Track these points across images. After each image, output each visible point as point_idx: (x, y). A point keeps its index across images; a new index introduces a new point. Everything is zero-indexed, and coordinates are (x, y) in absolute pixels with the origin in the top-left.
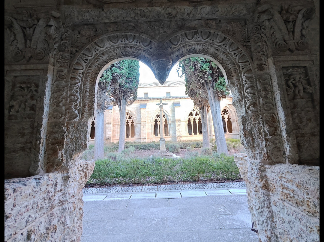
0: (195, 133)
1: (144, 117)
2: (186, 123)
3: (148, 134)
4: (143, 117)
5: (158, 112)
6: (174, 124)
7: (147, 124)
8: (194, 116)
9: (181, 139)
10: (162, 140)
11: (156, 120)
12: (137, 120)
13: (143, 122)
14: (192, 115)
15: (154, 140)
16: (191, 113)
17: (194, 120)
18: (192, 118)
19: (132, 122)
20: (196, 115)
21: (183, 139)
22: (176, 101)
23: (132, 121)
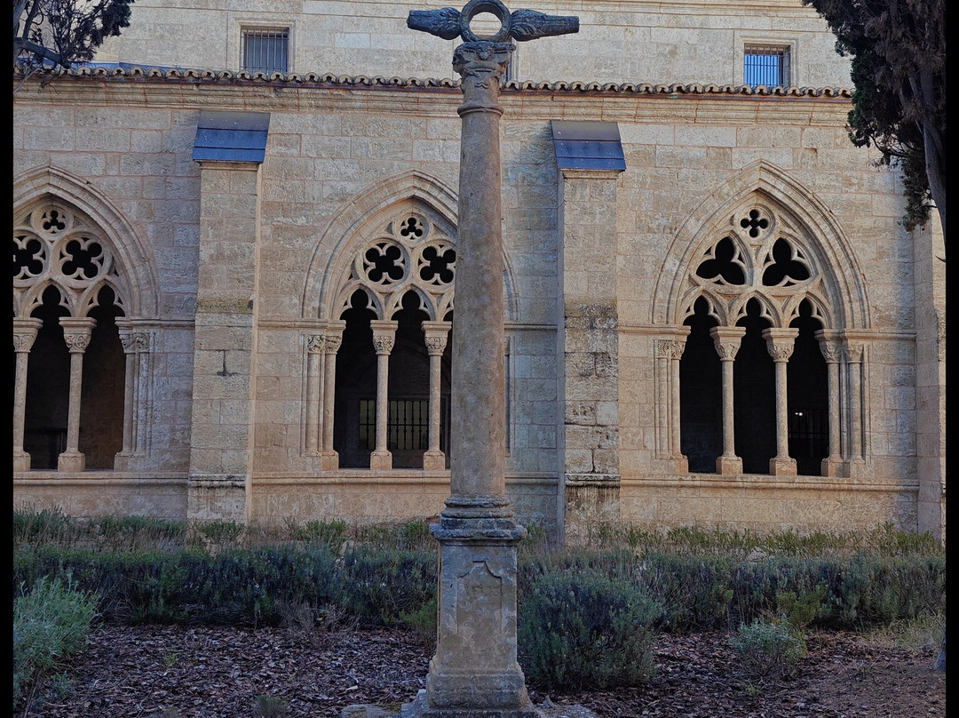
0: (757, 459)
1: (233, 258)
2: (665, 345)
3: (270, 441)
4: (219, 257)
5: (383, 219)
6: (547, 353)
7: (258, 338)
8: (755, 284)
9: (608, 507)
10: (478, 528)
11: (360, 297)
12: (152, 282)
13: (224, 308)
14: (737, 276)
15: (330, 507)
16: (726, 247)
17: (755, 321)
18: (730, 302)
19: (106, 309)
20: (771, 278)
21: (632, 510)
22: (580, 114)
23: (106, 293)
